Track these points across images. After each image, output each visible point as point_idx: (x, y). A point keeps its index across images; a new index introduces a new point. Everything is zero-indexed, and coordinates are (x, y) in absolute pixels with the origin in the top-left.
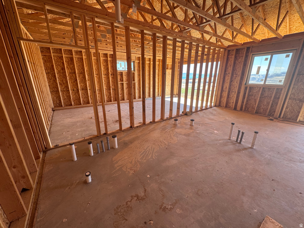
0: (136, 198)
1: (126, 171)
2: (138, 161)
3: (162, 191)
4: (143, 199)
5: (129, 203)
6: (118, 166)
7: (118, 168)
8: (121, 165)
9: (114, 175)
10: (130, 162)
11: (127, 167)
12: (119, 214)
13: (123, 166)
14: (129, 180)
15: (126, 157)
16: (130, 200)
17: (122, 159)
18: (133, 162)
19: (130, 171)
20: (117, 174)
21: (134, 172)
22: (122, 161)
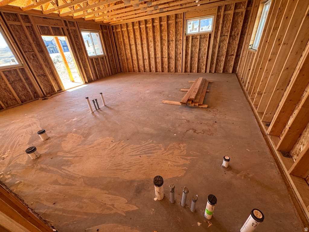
0: (196, 132)
1: (185, 149)
2: (165, 149)
3: (179, 126)
4: (193, 129)
5: (202, 133)
6: (187, 160)
7: (189, 158)
8: (182, 158)
9: (198, 154)
10: (172, 155)
11: (181, 152)
12: (211, 132)
13: (183, 156)
14: (191, 142)
15: (169, 163)
16: (201, 133)
17: (175, 166)
18: (170, 152)
19: (182, 147)
20: (194, 153)
21: (181, 144)
22: (177, 162)
